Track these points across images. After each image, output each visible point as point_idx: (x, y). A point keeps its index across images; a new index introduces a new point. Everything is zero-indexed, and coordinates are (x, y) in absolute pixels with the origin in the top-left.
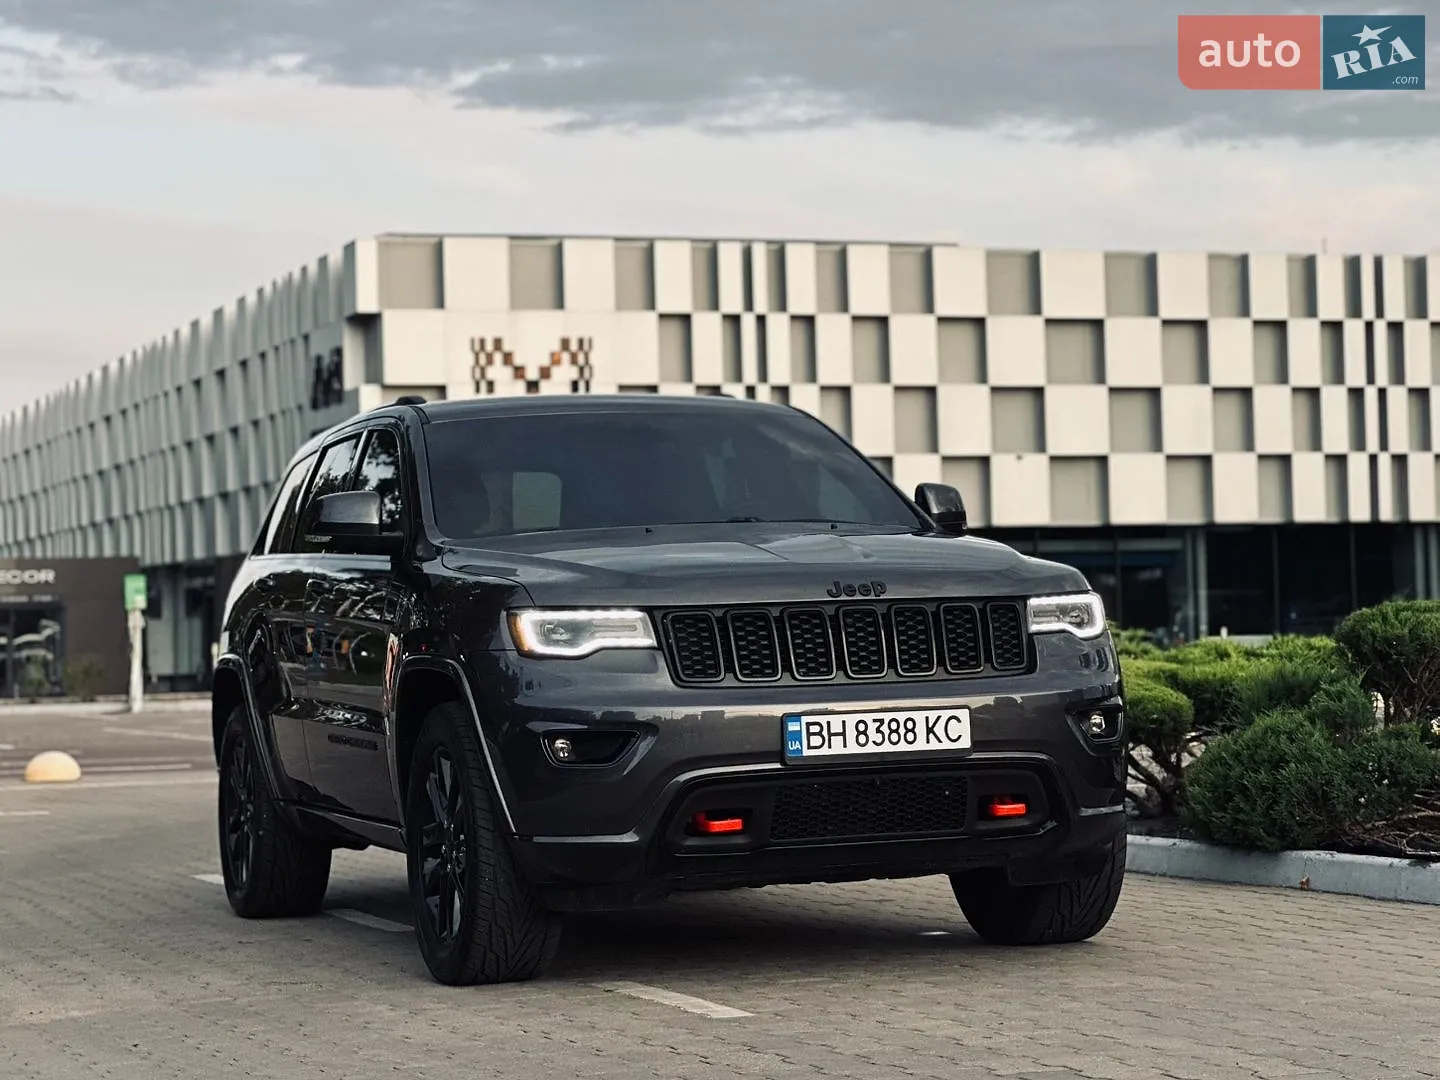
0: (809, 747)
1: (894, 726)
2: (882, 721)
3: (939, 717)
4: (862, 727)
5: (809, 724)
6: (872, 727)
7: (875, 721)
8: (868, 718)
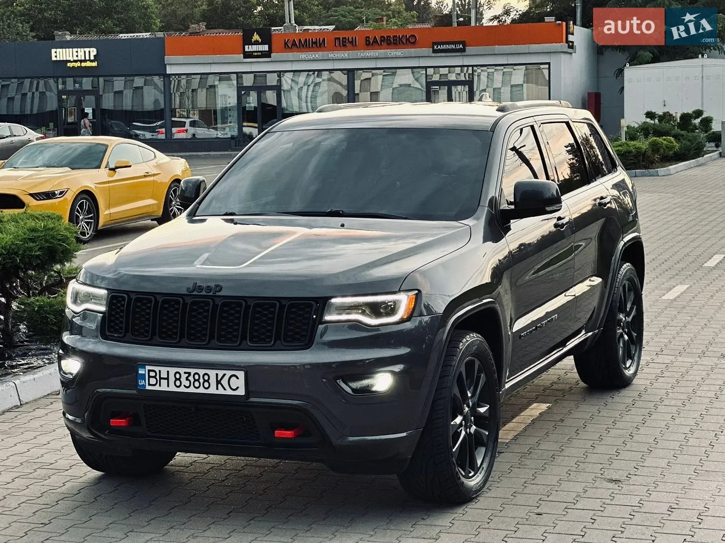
0: (149, 385)
1: (197, 377)
2: (189, 374)
3: (224, 375)
4: (178, 376)
5: (149, 371)
6: (184, 376)
7: (185, 373)
8: (182, 370)
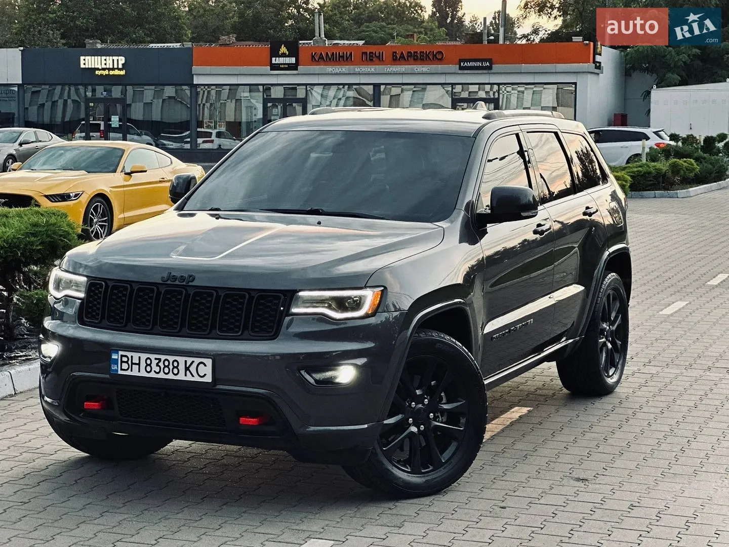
0: (122, 369)
1: (167, 363)
2: (160, 360)
3: (193, 362)
4: (149, 362)
5: (122, 356)
6: (155, 362)
7: (156, 359)
8: (153, 357)
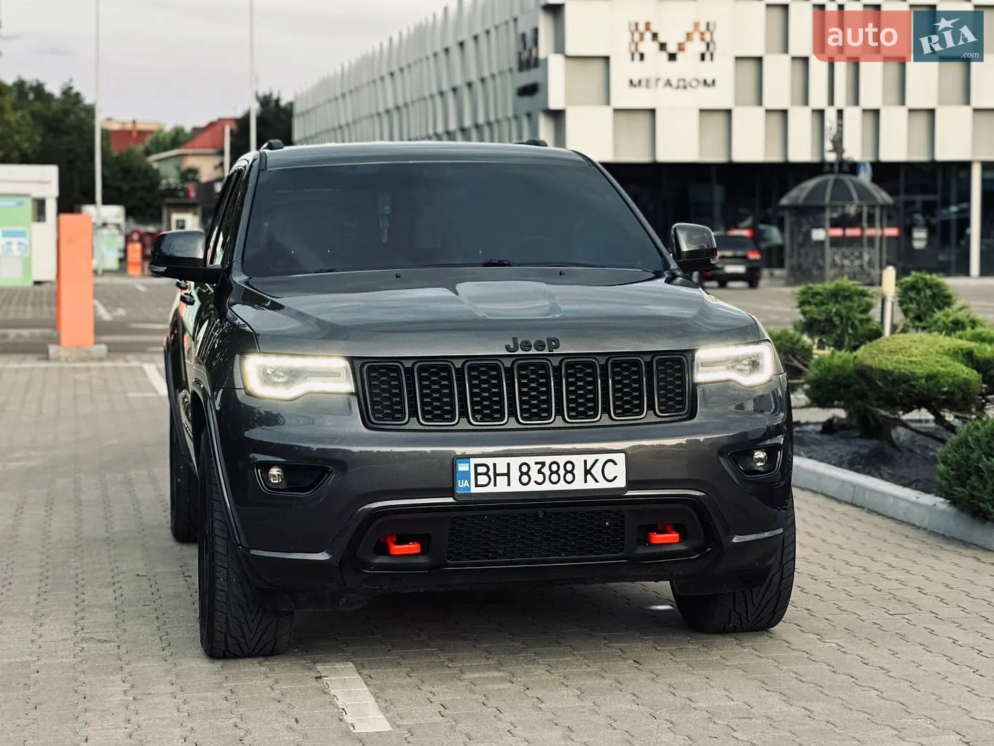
0: (477, 485)
1: (554, 468)
2: (543, 464)
3: (597, 461)
4: (525, 469)
5: (476, 466)
6: (534, 468)
7: (536, 463)
8: (531, 460)
